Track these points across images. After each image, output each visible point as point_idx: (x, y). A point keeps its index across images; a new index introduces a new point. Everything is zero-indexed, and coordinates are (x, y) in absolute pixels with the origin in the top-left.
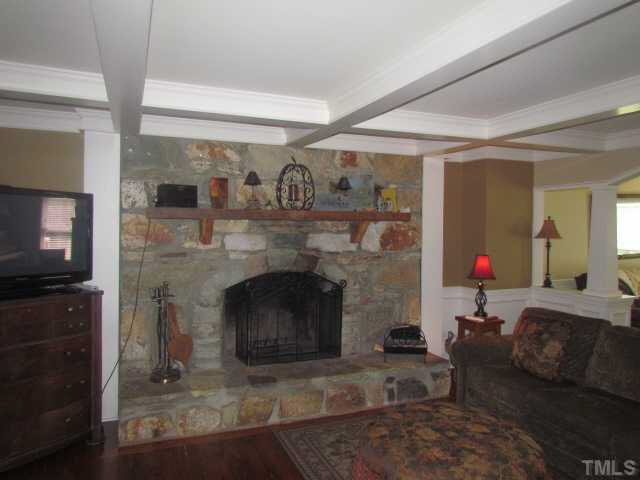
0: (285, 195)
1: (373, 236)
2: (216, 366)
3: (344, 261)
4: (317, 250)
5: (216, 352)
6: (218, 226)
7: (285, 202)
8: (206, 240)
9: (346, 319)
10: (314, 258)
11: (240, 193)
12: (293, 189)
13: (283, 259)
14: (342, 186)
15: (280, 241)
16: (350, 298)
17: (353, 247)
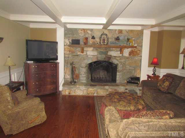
0: (102, 41)
1: (126, 52)
2: (85, 81)
3: (118, 59)
4: (111, 56)
5: (85, 78)
6: (85, 49)
7: (102, 43)
8: (82, 52)
9: (118, 73)
10: (110, 57)
11: (91, 41)
12: (104, 40)
13: (101, 57)
14: (117, 39)
15: (101, 53)
16: (119, 68)
17: (121, 55)
